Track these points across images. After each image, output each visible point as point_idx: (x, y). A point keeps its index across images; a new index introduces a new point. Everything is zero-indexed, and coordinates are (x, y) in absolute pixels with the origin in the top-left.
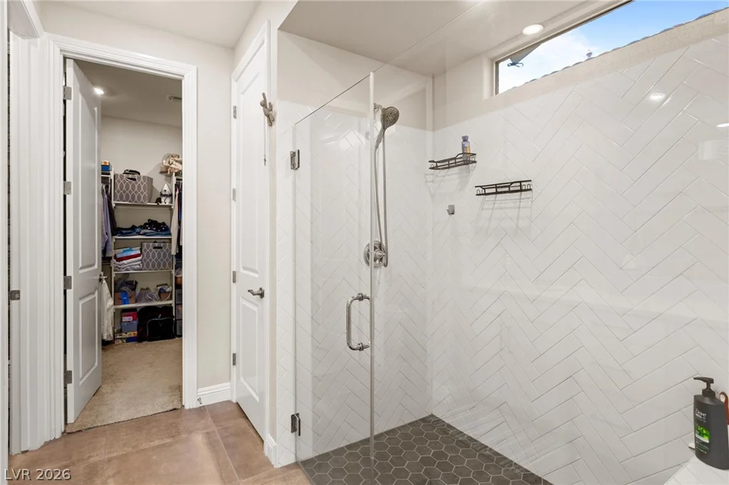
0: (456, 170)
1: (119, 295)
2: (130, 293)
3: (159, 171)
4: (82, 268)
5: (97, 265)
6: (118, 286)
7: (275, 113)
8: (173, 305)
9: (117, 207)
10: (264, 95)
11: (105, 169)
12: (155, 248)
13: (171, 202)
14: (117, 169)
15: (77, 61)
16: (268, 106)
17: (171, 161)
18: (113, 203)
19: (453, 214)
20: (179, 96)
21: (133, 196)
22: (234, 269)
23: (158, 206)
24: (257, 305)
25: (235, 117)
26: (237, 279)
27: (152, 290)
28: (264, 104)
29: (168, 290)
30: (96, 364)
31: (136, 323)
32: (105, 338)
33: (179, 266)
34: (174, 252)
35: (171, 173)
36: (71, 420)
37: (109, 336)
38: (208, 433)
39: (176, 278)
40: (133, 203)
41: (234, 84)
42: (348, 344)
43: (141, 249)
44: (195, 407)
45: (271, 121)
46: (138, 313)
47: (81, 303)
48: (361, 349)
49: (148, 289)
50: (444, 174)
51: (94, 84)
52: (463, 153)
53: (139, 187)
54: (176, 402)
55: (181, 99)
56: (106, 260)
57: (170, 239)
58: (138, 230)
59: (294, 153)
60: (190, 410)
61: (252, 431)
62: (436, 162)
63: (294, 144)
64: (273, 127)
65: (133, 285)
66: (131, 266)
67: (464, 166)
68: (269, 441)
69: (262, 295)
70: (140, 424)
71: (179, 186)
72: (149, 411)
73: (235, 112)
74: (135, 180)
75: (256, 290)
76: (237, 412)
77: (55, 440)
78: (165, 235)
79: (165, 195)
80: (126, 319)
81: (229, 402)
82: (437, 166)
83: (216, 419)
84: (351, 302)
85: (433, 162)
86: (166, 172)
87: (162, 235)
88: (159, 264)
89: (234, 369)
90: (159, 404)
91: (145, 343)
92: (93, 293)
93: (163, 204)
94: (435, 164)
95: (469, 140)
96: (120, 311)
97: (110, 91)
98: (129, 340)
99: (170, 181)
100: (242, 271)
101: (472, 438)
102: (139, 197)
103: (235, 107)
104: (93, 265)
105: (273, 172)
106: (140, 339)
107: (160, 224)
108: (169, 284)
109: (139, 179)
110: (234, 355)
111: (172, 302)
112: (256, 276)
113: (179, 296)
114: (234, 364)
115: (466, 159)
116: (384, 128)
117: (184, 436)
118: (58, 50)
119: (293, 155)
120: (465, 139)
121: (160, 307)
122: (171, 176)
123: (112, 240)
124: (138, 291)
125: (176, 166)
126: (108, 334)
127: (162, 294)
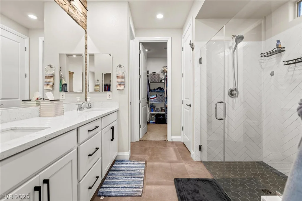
0: (275, 56)
1: (151, 109)
2: (153, 109)
3: (161, 72)
4: (143, 98)
5: (146, 98)
6: (151, 106)
7: (194, 46)
8: (165, 114)
9: (151, 84)
10: (190, 41)
11: (148, 72)
12: (160, 95)
13: (165, 81)
14: (150, 72)
15: (142, 43)
16: (192, 45)
17: (164, 68)
18: (150, 82)
19: (273, 75)
20: (166, 47)
21: (154, 80)
22: (182, 99)
23: (161, 83)
24: (189, 110)
25: (183, 50)
26: (183, 103)
27: (159, 109)
28: (190, 44)
29: (164, 109)
30: (146, 125)
31: (155, 118)
33: (166, 102)
34: (165, 97)
35: (165, 72)
36: (141, 138)
37: (148, 121)
38: (174, 148)
39: (166, 105)
40: (154, 82)
41: (183, 40)
42: (216, 117)
43: (156, 96)
44: (171, 141)
45: (193, 49)
46: (156, 115)
47: (143, 107)
48: (221, 119)
49: (158, 108)
50: (269, 58)
52: (277, 48)
53: (156, 77)
54: (165, 139)
55: (167, 48)
56: (148, 98)
57: (164, 93)
58: (156, 90)
59: (200, 58)
60: (169, 142)
61: (187, 150)
62: (264, 54)
63: (201, 55)
64: (194, 51)
66: (154, 101)
67: (279, 53)
68: (192, 152)
69: (190, 106)
70: (156, 142)
71: (166, 76)
72: (159, 140)
73: (183, 49)
74: (155, 75)
75: (189, 104)
76: (183, 145)
77: (138, 141)
78: (163, 91)
79: (163, 79)
80: (153, 116)
81: (181, 142)
82: (264, 55)
83: (177, 145)
84: (217, 103)
87: (162, 91)
88: (161, 101)
89: (182, 132)
90: (161, 139)
91: (157, 124)
92: (145, 106)
95: (280, 42)
96: (151, 114)
97: (149, 50)
98: (153, 123)
99: (164, 75)
100: (185, 99)
101: (282, 173)
102: (156, 80)
103: (183, 47)
104: (145, 98)
105: (193, 66)
107: (161, 88)
108: (164, 107)
109: (156, 74)
110: (182, 127)
112: (189, 100)
113: (167, 111)
114: (182, 130)
115: (280, 50)
116: (237, 44)
117: (167, 147)
118: (138, 41)
119: (200, 59)
120: (278, 41)
121: (162, 114)
122: (164, 73)
123: (149, 93)
124: (156, 108)
125: (166, 70)
127: (162, 110)
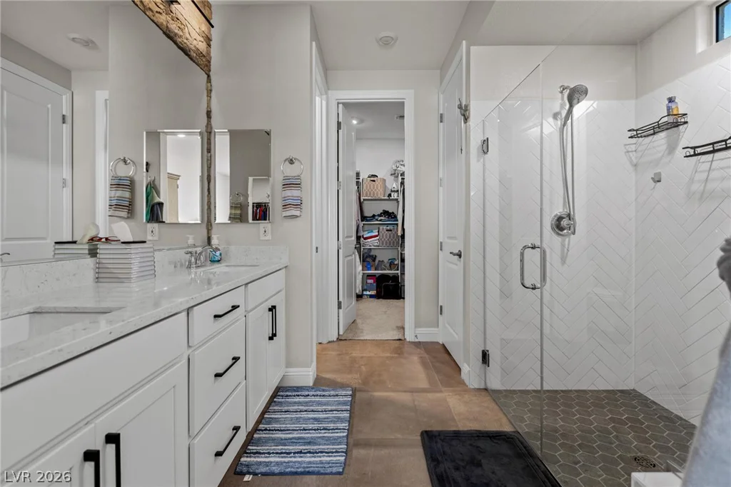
1: (365, 263)
2: (372, 263)
3: (390, 174)
4: (346, 237)
5: (354, 238)
6: (364, 257)
7: (469, 112)
8: (399, 274)
9: (365, 202)
10: (460, 100)
11: (358, 175)
12: (387, 230)
13: (398, 196)
14: (364, 175)
15: (344, 104)
16: (464, 108)
17: (398, 165)
18: (362, 198)
19: (659, 181)
20: (402, 115)
21: (374, 193)
22: (441, 240)
23: (389, 200)
24: (457, 264)
25: (441, 122)
26: (443, 248)
27: (386, 262)
28: (460, 107)
29: (396, 263)
30: (353, 303)
31: (375, 284)
32: (357, 292)
33: (402, 245)
34: (400, 234)
35: (398, 174)
36: (341, 333)
37: (359, 291)
38: (421, 357)
39: (401, 254)
40: (374, 198)
41: (441, 97)
42: (522, 283)
43: (378, 232)
44: (413, 341)
45: (466, 119)
46: (377, 278)
47: (346, 259)
48: (534, 288)
49: (383, 261)
50: (649, 141)
51: (353, 118)
52: (668, 115)
53: (377, 186)
54: (400, 335)
55: (404, 116)
56: (358, 238)
57: (397, 224)
58: (376, 217)
60: (409, 342)
61: (453, 363)
62: (636, 130)
63: (484, 132)
64: (468, 123)
65: (374, 258)
66: (372, 243)
67: (673, 129)
68: (465, 368)
69: (460, 256)
70: (378, 343)
71: (403, 184)
72: (384, 338)
73: (441, 118)
74: (375, 181)
75: (456, 251)
76: (443, 350)
77: (333, 341)
78: (395, 221)
79: (394, 191)
80: (369, 281)
81: (438, 343)
82: (638, 132)
83: (427, 351)
84: (524, 249)
85: (634, 130)
86: (394, 174)
87: (392, 221)
88: (390, 243)
89: (441, 318)
90: (390, 335)
91: (381, 300)
92: (351, 256)
93: (392, 197)
94: (635, 133)
95: (677, 101)
96: (366, 275)
97: (361, 121)
98: (371, 296)
99: (397, 181)
100: (447, 240)
102: (377, 194)
103: (441, 114)
104: (352, 237)
105: (468, 160)
106: (378, 296)
107: (391, 213)
108: (396, 258)
109: (377, 180)
110: (441, 307)
111: (399, 272)
112: (456, 241)
113: (403, 267)
114: (441, 314)
115: (675, 121)
116: (571, 105)
117: (406, 355)
118: (335, 100)
119: (483, 142)
120: (671, 100)
121: (391, 275)
122: (398, 176)
123: (361, 224)
124: (377, 262)
125: (402, 169)
126: (359, 289)
127: (391, 265)
